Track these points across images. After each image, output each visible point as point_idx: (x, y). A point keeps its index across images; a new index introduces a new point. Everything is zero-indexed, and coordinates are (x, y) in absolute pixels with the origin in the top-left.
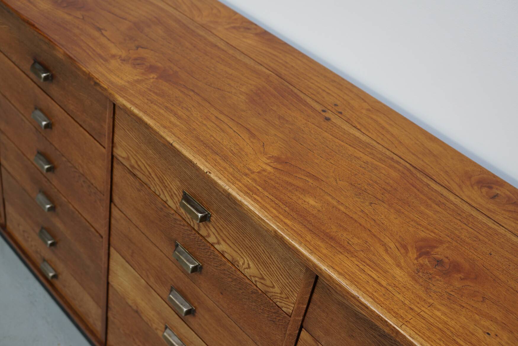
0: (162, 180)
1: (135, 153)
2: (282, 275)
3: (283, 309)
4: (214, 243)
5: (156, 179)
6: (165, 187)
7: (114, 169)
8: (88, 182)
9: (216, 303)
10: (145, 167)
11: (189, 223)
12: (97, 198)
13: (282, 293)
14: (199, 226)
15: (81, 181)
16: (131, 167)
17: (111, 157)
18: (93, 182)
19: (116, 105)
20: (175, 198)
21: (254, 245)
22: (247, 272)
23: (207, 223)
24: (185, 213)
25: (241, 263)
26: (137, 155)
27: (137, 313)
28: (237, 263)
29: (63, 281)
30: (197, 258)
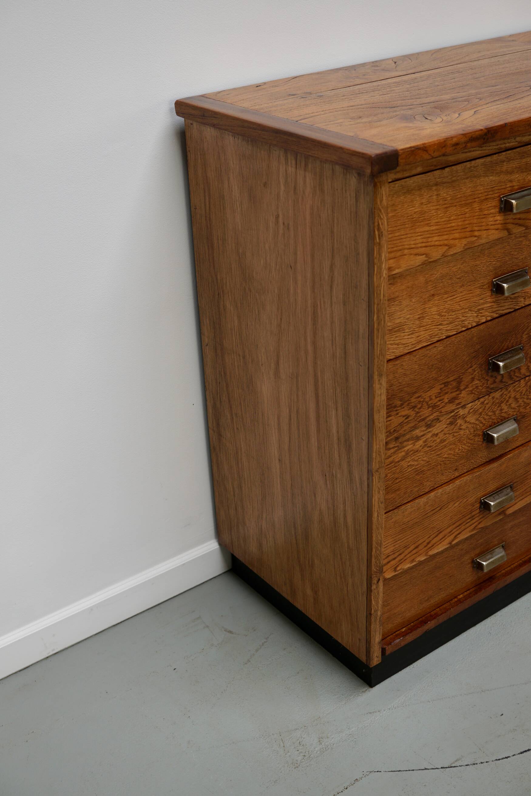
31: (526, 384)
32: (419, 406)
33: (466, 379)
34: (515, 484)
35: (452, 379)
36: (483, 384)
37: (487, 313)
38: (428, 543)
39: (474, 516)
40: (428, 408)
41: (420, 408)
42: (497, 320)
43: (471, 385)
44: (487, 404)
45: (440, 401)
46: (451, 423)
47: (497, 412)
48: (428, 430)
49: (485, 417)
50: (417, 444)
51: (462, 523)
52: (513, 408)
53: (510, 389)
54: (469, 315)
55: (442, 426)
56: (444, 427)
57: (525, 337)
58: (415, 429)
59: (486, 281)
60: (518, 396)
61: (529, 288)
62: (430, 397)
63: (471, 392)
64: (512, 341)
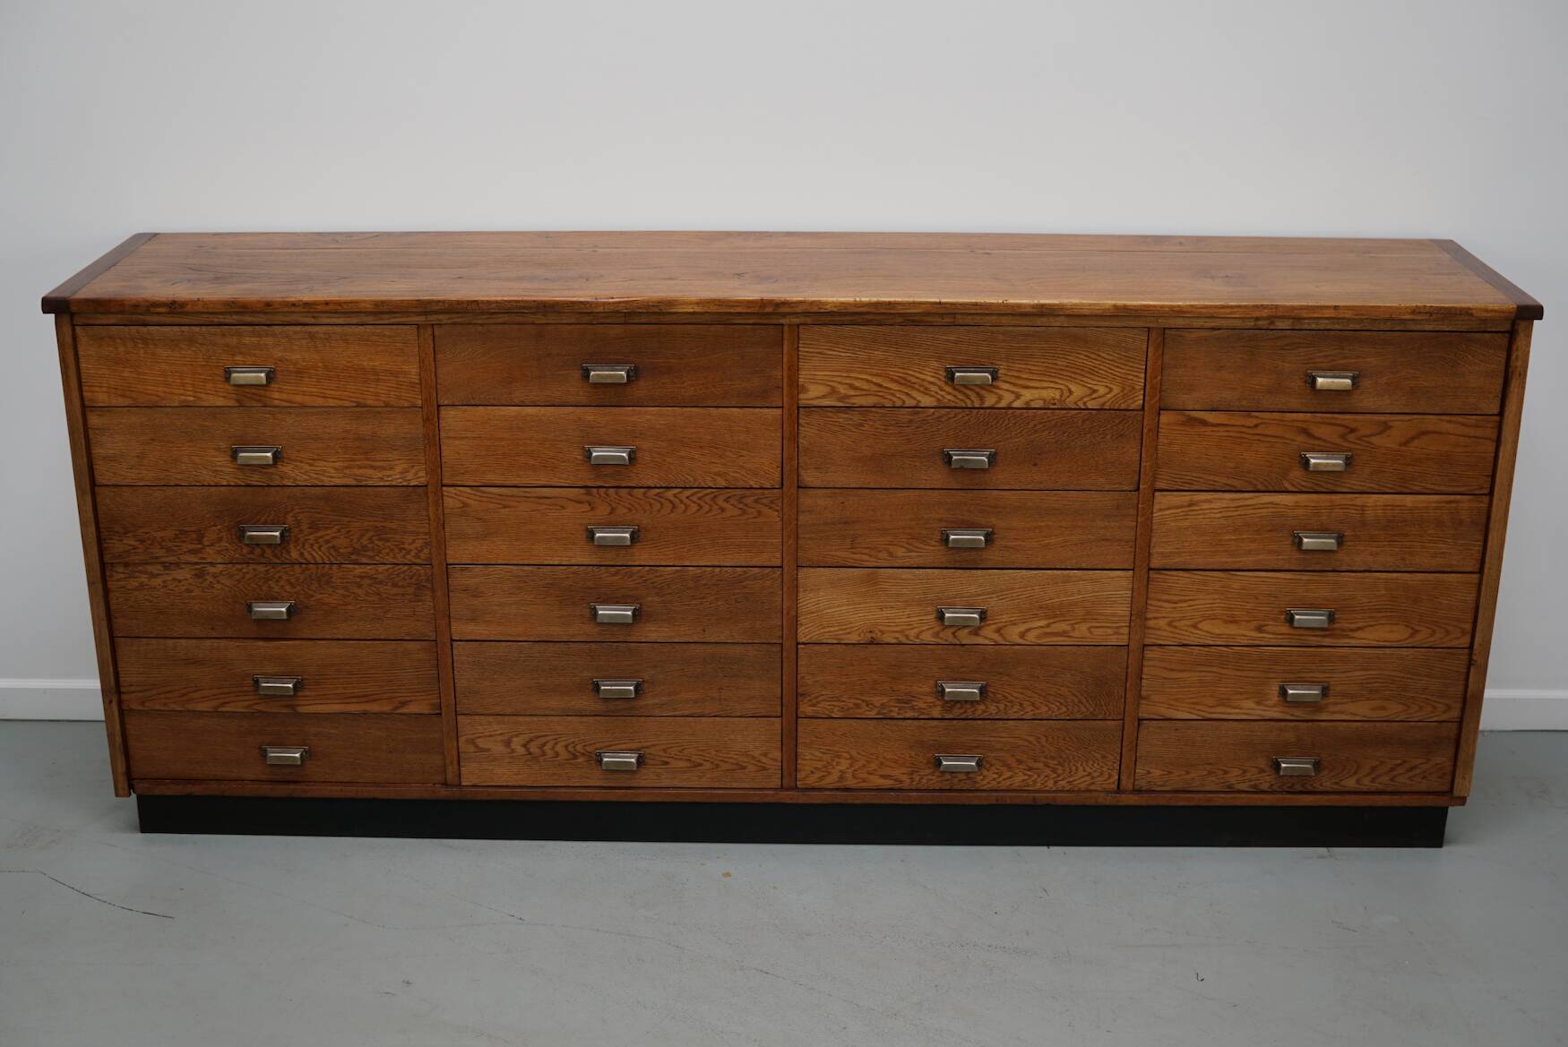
0: (905, 379)
1: (845, 374)
2: (1117, 367)
3: (1132, 407)
4: (1011, 403)
5: (892, 386)
6: (911, 386)
7: (800, 428)
8: (738, 492)
9: (1029, 487)
10: (868, 381)
11: (964, 405)
12: (763, 504)
13: (1123, 389)
14: (982, 398)
15: (720, 501)
16: (839, 400)
17: (796, 411)
18: (752, 483)
19: (801, 324)
20: (933, 388)
21: (1072, 358)
22: (1070, 402)
23: (995, 383)
24: (955, 396)
25: (1058, 397)
26: (852, 375)
27: (872, 642)
28: (1052, 402)
29: (661, 753)
30: (984, 447)
31: (303, 572)
32: (149, 542)
33: (210, 536)
34: (305, 681)
35: (190, 529)
36: (236, 550)
37: (226, 477)
38: (185, 695)
39: (247, 692)
40: (162, 548)
41: (150, 545)
42: (242, 488)
43: (217, 545)
44: (247, 573)
45: (176, 546)
46: (197, 576)
47: (264, 588)
48: (167, 572)
49: (247, 587)
50: (153, 580)
51: (230, 693)
52: (289, 592)
53: (279, 568)
54: (204, 472)
55: (184, 574)
56: (188, 576)
57: (290, 519)
58: (147, 564)
59: (223, 445)
60: (293, 580)
61: (287, 469)
62: (162, 537)
63: (219, 552)
64: (271, 517)
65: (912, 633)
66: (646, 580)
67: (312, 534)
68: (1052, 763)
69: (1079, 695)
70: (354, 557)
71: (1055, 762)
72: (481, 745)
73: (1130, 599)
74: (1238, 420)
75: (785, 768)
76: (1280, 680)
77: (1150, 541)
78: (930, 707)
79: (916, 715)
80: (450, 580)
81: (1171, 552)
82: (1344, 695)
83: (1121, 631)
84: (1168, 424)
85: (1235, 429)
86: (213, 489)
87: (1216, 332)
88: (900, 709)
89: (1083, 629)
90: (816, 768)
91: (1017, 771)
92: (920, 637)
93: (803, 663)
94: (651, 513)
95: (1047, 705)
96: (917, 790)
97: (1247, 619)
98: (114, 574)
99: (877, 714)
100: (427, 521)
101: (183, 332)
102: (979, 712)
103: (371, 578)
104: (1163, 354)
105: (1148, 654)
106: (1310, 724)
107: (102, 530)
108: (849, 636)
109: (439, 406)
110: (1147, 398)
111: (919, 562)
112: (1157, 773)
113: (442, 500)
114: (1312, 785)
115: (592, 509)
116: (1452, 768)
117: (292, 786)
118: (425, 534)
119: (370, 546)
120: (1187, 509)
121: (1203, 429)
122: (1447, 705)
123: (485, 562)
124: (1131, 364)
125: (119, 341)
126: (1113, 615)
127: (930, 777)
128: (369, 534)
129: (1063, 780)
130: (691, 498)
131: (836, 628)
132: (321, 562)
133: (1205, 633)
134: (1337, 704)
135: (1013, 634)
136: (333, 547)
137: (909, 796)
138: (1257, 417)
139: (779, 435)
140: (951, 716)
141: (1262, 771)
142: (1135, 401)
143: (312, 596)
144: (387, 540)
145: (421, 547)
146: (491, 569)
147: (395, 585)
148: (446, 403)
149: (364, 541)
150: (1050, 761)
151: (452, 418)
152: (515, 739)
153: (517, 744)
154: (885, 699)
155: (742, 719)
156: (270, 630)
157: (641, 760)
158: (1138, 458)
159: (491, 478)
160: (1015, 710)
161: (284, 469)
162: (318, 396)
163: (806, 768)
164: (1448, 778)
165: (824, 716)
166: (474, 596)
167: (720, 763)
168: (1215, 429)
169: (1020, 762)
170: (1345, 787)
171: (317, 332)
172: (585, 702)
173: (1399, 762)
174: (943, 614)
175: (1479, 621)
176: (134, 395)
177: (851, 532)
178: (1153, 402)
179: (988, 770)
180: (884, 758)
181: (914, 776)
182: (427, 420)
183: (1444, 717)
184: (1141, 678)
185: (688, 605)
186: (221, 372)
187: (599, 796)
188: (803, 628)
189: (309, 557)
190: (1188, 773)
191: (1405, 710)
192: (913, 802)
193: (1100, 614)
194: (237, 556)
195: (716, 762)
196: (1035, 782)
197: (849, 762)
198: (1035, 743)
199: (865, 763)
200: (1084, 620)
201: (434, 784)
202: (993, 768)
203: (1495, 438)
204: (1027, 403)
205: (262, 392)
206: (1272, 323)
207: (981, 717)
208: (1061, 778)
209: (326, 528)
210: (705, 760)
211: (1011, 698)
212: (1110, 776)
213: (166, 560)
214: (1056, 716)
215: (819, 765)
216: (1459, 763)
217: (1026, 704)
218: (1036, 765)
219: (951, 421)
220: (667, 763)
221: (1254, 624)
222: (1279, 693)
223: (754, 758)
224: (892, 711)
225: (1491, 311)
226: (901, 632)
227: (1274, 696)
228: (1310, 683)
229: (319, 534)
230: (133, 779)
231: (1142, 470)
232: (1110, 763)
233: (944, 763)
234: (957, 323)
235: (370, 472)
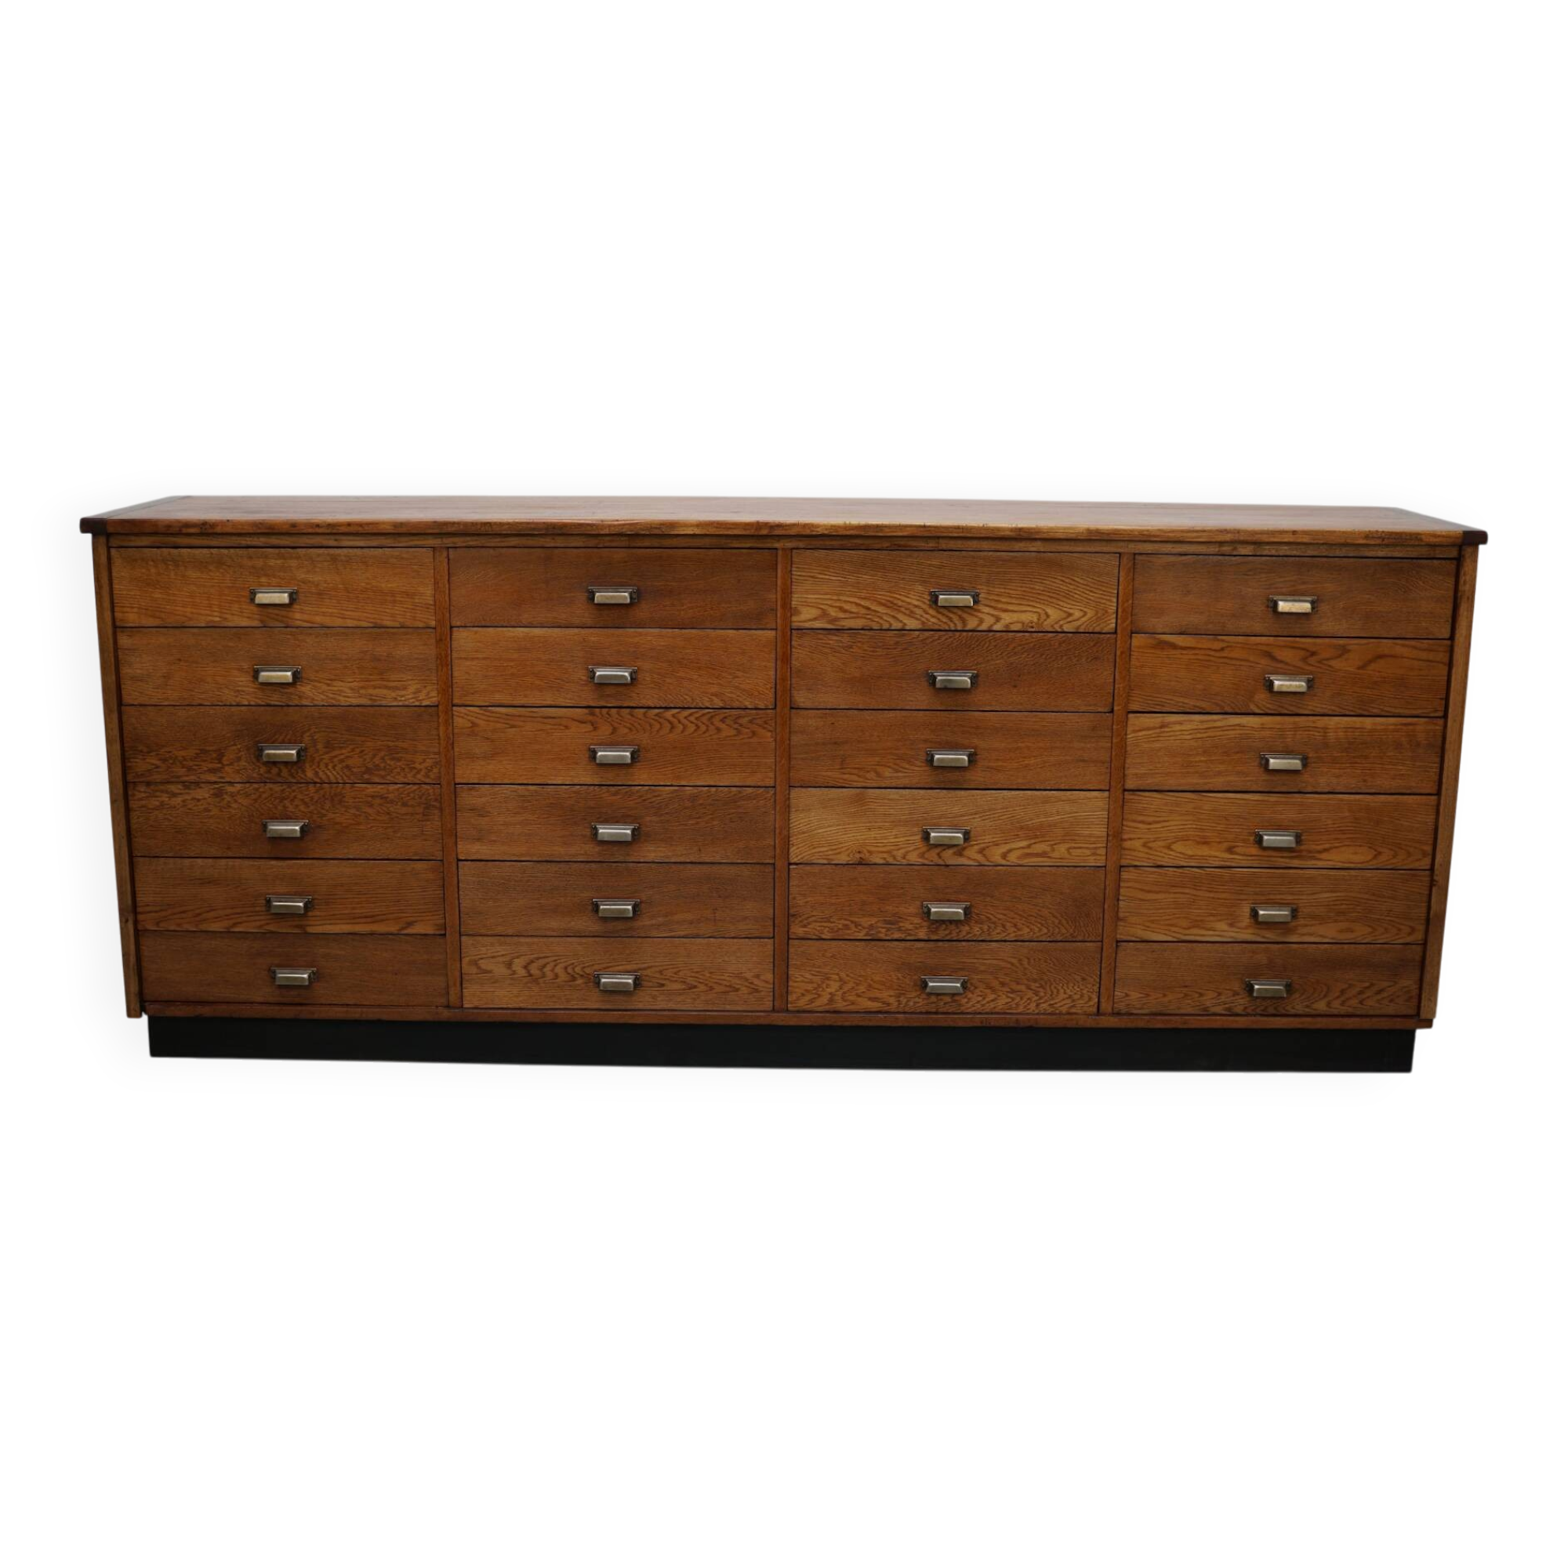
0: (892, 603)
1: (835, 598)
2: (1091, 591)
3: (1106, 630)
4: (992, 626)
5: (880, 609)
6: (898, 609)
7: (793, 650)
8: (734, 712)
9: (1010, 708)
10: (857, 605)
11: (947, 628)
12: (757, 724)
13: (1097, 612)
14: (964, 621)
15: (716, 721)
16: (830, 622)
17: (789, 633)
18: (747, 704)
19: (794, 549)
20: (918, 611)
21: (1048, 582)
22: (1047, 625)
23: (975, 607)
24: (939, 619)
25: (1035, 620)
26: (841, 598)
27: (861, 863)
28: (1031, 625)
29: (658, 975)
30: (965, 669)
31: (317, 791)
32: (171, 761)
33: (230, 755)
34: (316, 901)
35: (211, 748)
36: (254, 769)
37: (247, 697)
38: (199, 914)
39: (259, 912)
40: (183, 767)
41: (172, 764)
42: (262, 708)
43: (236, 764)
44: (264, 792)
45: (197, 765)
46: (216, 795)
47: (280, 808)
48: (187, 791)
49: (263, 806)
50: (174, 799)
51: (242, 913)
52: (303, 812)
53: (294, 788)
54: (226, 691)
55: (203, 793)
56: (207, 795)
57: (306, 738)
58: (168, 782)
59: (246, 666)
60: (307, 800)
61: (306, 689)
62: (183, 757)
63: (238, 772)
64: (288, 737)
65: (899, 854)
66: (644, 800)
67: (327, 753)
68: (1034, 985)
69: (1058, 915)
70: (366, 776)
71: (1037, 985)
72: (484, 967)
73: (1106, 820)
74: (1205, 642)
75: (776, 988)
76: (1250, 902)
77: (1124, 763)
78: (916, 928)
79: (903, 936)
80: (458, 799)
81: (1145, 774)
82: (1314, 917)
83: (1099, 852)
84: (1139, 647)
85: (1203, 652)
86: (233, 709)
87: (1184, 558)
88: (888, 930)
89: (1062, 849)
90: (806, 990)
91: (1000, 993)
92: (907, 857)
93: (794, 883)
94: (651, 733)
95: (1028, 927)
96: (904, 1013)
97: (1218, 840)
98: (136, 793)
99: (865, 935)
100: (437, 741)
101: (212, 554)
102: (964, 933)
103: (382, 797)
104: (1134, 579)
105: (1125, 875)
106: (1281, 946)
107: (126, 749)
108: (838, 856)
109: (451, 627)
110: (1119, 621)
111: (905, 782)
112: (1135, 995)
113: (452, 718)
114: (1284, 1008)
115: (595, 729)
116: (1417, 991)
117: (299, 1008)
118: (435, 753)
119: (382, 765)
120: (1158, 731)
121: (1174, 652)
122: (1410, 927)
123: (492, 782)
124: (1104, 589)
125: (152, 563)
126: (1090, 836)
127: (917, 1000)
128: (382, 754)
129: (1044, 1003)
130: (689, 718)
131: (825, 849)
132: (335, 781)
133: (1178, 855)
134: (1306, 926)
135: (996, 855)
136: (347, 767)
137: (897, 1019)
138: (1223, 641)
139: (774, 656)
140: (935, 938)
141: (1236, 994)
142: (1109, 624)
143: (325, 815)
144: (399, 760)
145: (431, 767)
146: (497, 788)
147: (405, 805)
148: (458, 624)
149: (377, 761)
150: (1033, 984)
151: (464, 639)
152: (516, 961)
153: (518, 965)
154: (873, 921)
155: (735, 940)
156: (283, 848)
157: (637, 982)
158: (1112, 680)
159: (498, 698)
160: (998, 931)
161: (303, 689)
162: (339, 617)
163: (797, 990)
164: (1415, 1001)
165: (814, 937)
166: (480, 815)
167: (715, 986)
168: (1184, 652)
169: (1003, 984)
170: (1315, 1010)
171: (339, 555)
172: (584, 923)
173: (1367, 984)
174: (929, 834)
175: (1439, 841)
176: (163, 615)
177: (842, 753)
178: (1125, 625)
179: (973, 994)
180: (872, 980)
181: (901, 999)
182: (439, 641)
183: (1409, 939)
184: (1118, 900)
185: (686, 825)
186: (247, 593)
187: (596, 1018)
188: (795, 848)
189: (324, 777)
190: (1165, 995)
191: (1372, 932)
192: (900, 1024)
193: (1078, 835)
194: (255, 775)
195: (710, 984)
196: (1017, 1004)
197: (838, 984)
198: (1018, 965)
199: (854, 985)
200: (1064, 841)
201: (437, 1007)
202: (977, 991)
203: (1448, 662)
204: (1007, 626)
205: (284, 613)
206: (1235, 549)
207: (966, 938)
208: (1042, 1001)
209: (341, 748)
210: (700, 982)
211: (994, 919)
212: (1090, 999)
213: (186, 779)
214: (1037, 937)
215: (810, 987)
216: (1425, 986)
217: (1008, 925)
218: (1019, 987)
219: (936, 643)
220: (663, 985)
221: (1225, 845)
222: (1250, 915)
223: (747, 980)
224: (880, 932)
225: (1439, 536)
226: (889, 852)
227: (1245, 919)
228: (1280, 904)
229: (336, 752)
230: (145, 1002)
231: (1116, 691)
232: (1090, 986)
233: (931, 984)
234: (940, 548)
235: (385, 692)
